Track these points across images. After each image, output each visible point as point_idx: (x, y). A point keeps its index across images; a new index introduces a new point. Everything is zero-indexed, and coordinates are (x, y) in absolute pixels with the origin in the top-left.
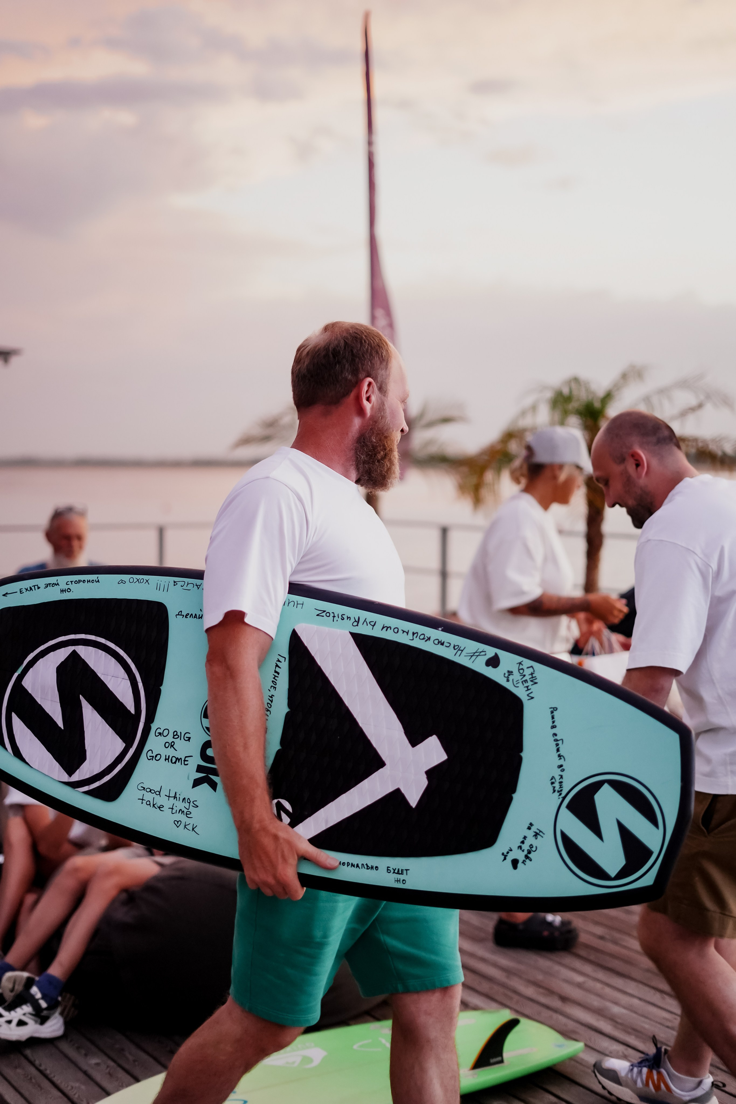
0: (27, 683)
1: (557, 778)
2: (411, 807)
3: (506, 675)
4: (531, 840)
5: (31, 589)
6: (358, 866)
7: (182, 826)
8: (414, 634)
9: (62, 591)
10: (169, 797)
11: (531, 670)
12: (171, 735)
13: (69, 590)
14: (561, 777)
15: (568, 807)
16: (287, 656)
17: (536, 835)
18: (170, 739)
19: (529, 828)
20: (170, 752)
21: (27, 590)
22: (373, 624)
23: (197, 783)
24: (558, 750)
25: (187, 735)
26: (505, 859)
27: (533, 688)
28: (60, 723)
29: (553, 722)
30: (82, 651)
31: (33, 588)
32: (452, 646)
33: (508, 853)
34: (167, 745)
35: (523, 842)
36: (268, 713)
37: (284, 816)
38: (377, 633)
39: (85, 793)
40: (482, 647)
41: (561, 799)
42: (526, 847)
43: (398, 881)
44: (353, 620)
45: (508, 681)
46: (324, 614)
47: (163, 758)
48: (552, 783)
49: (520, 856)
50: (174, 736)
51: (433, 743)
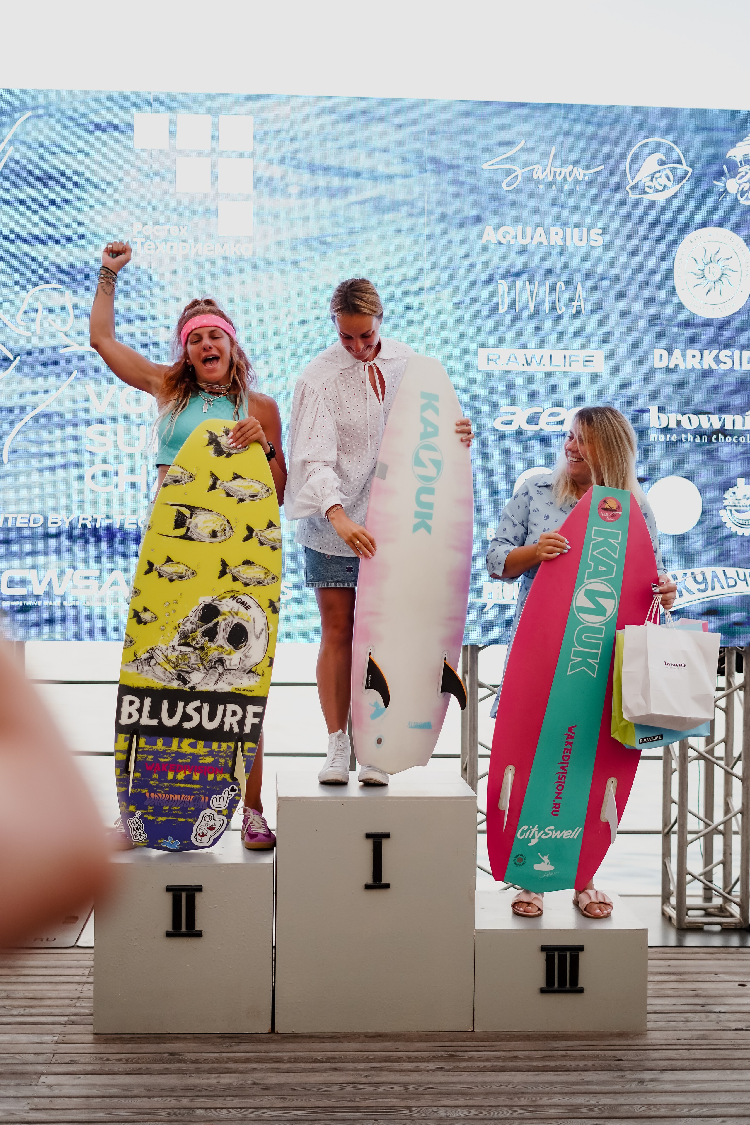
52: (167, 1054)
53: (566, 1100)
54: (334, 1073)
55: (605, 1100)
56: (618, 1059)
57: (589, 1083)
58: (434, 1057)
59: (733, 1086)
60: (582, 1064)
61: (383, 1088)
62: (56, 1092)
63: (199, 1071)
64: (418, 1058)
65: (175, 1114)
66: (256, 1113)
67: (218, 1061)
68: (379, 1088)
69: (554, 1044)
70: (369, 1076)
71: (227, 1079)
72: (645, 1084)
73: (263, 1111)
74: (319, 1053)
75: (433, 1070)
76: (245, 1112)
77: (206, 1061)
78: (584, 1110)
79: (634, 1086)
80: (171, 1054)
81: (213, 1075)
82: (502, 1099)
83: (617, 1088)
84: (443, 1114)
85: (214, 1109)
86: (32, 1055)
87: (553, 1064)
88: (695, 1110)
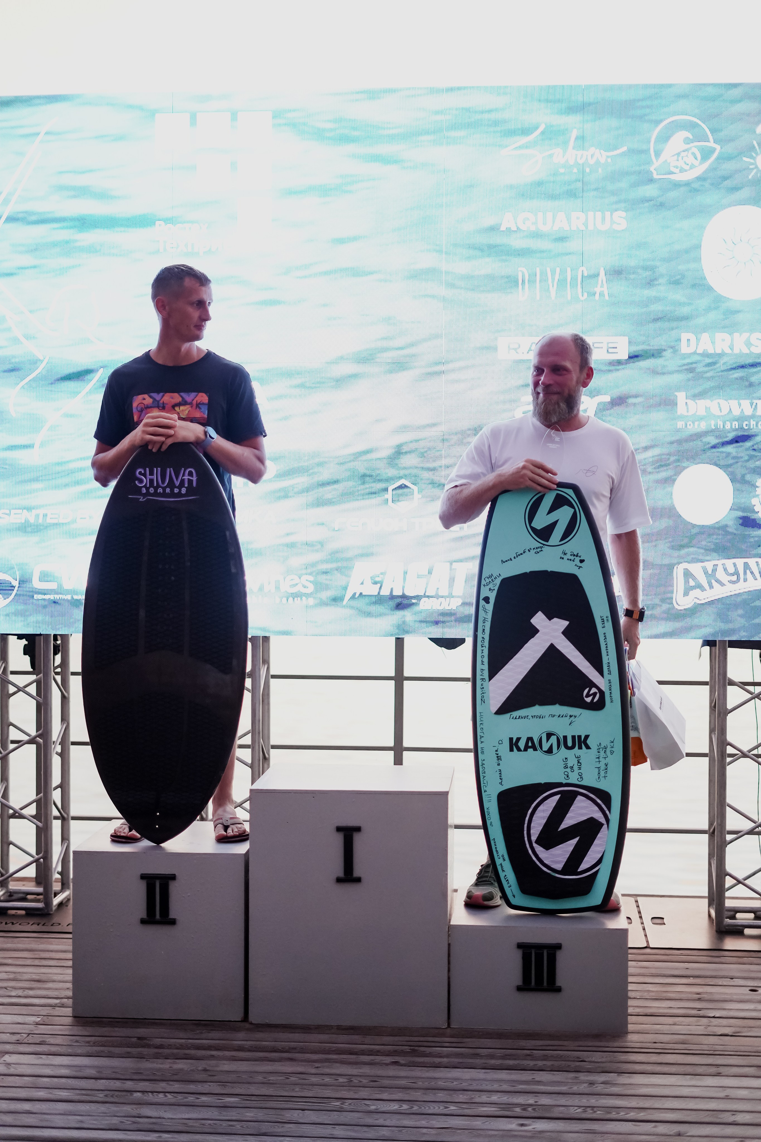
0: (559, 867)
1: (535, 551)
2: (569, 623)
3: (492, 591)
4: (568, 556)
5: (507, 881)
6: (606, 644)
7: (613, 749)
8: (482, 647)
9: (504, 860)
10: (599, 761)
11: (486, 579)
12: (566, 770)
13: (503, 856)
14: (534, 549)
15: (547, 541)
16: (509, 714)
17: (565, 554)
18: (569, 770)
19: (563, 558)
20: (576, 768)
21: (508, 883)
22: (482, 671)
23: (588, 747)
24: (522, 554)
25: (564, 760)
26: (581, 567)
27: (495, 575)
28: (577, 839)
29: (509, 560)
30: (534, 838)
31: (506, 879)
32: (484, 624)
33: (578, 566)
34: (572, 771)
35: (571, 560)
36: (541, 716)
37: (591, 692)
38: (486, 667)
39: (610, 812)
40: (481, 608)
41: (545, 546)
42: (572, 558)
43: (608, 620)
44: (483, 682)
45: (494, 590)
46: (483, 699)
47: (580, 771)
48: (538, 552)
49: (577, 559)
50: (566, 768)
51: (535, 621)
52: (136, 1039)
53: (505, 1099)
54: (288, 1063)
55: (545, 1100)
56: (581, 1060)
57: (539, 1083)
58: (395, 1051)
59: (685, 1092)
60: (540, 1063)
61: (328, 1080)
62: (12, 1071)
63: (157, 1056)
64: (378, 1051)
65: (112, 1096)
66: (191, 1099)
67: (181, 1047)
68: (323, 1080)
69: (523, 1043)
70: (320, 1067)
71: (181, 1065)
72: (594, 1086)
73: (198, 1096)
74: (283, 1043)
75: (387, 1064)
76: (180, 1097)
77: (170, 1047)
78: (518, 1110)
79: (583, 1088)
80: (139, 1038)
81: (169, 1061)
82: (441, 1095)
83: (564, 1089)
84: (373, 1108)
85: (152, 1092)
86: (8, 1034)
87: (511, 1062)
88: (632, 1114)
